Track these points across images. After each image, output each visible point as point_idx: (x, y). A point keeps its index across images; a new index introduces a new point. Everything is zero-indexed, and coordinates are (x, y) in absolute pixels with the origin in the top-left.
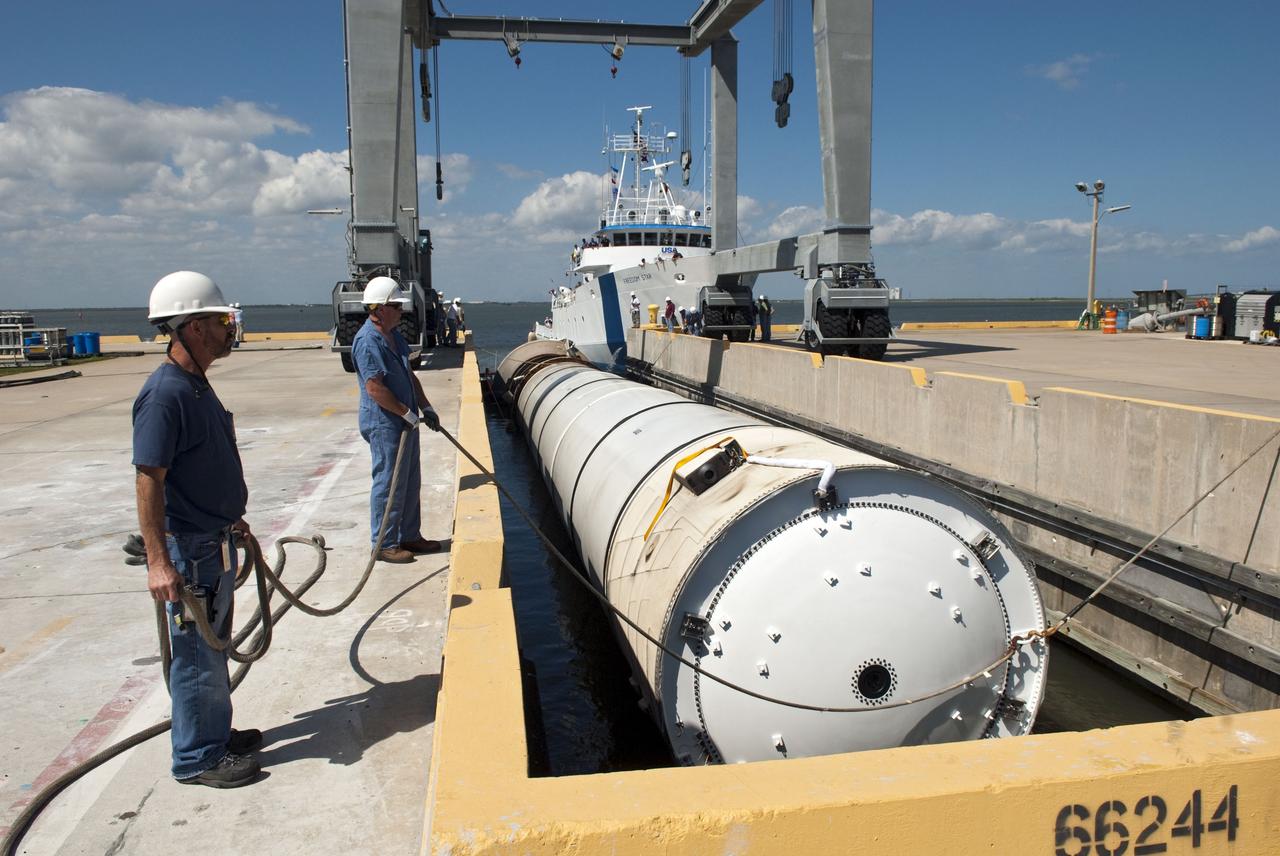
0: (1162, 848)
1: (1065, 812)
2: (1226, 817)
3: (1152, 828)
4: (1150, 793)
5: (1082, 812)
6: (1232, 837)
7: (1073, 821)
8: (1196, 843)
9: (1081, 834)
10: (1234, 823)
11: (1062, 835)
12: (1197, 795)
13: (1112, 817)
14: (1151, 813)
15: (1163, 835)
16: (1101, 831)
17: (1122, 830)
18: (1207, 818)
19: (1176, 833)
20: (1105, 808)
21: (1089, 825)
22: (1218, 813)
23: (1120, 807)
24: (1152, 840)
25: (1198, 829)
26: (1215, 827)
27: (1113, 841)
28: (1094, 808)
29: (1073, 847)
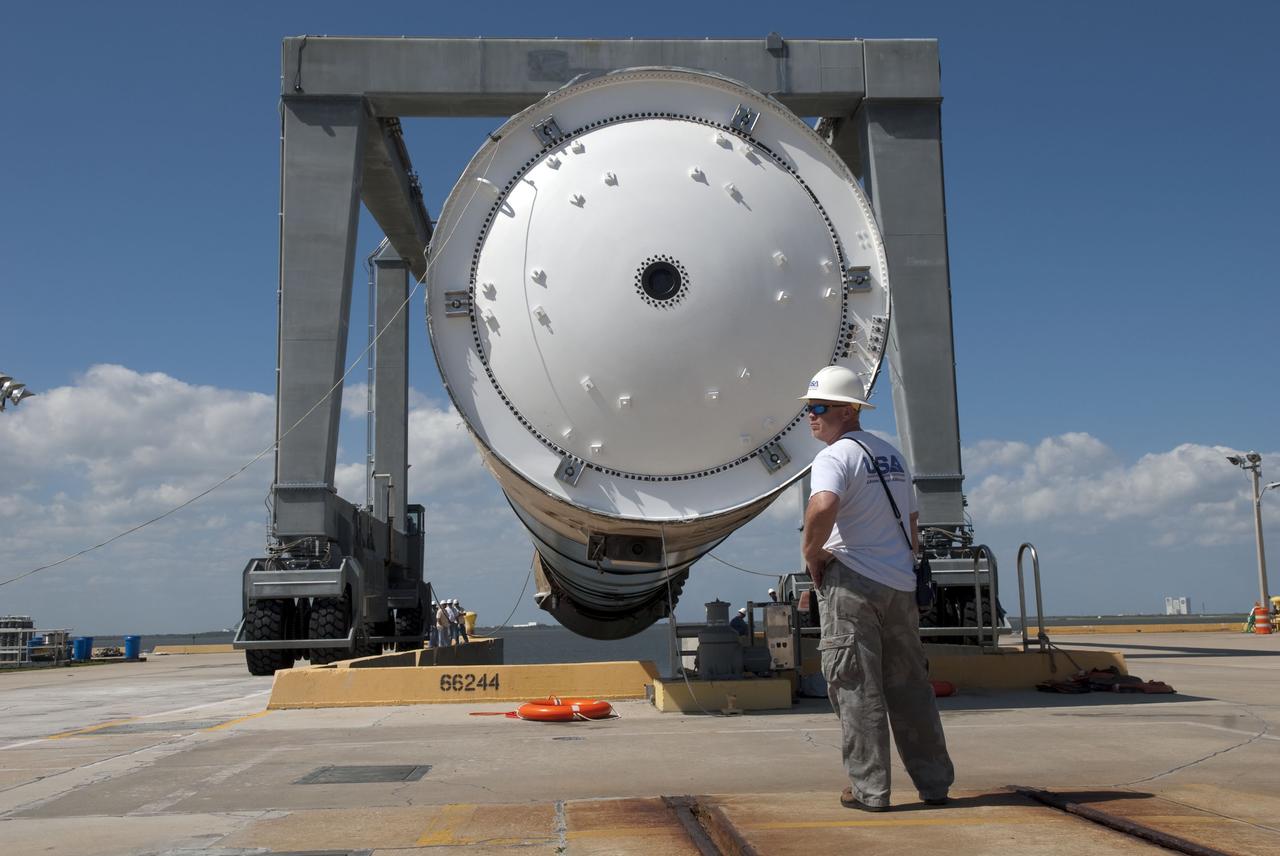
0: (473, 689)
1: (444, 676)
2: (495, 682)
3: (470, 684)
4: (470, 673)
5: (449, 677)
6: (497, 688)
7: (446, 679)
8: (485, 689)
9: (448, 683)
10: (497, 685)
11: (442, 683)
12: (485, 675)
13: (458, 679)
14: (470, 679)
15: (474, 685)
16: (454, 683)
17: (461, 683)
18: (488, 682)
19: (478, 685)
20: (456, 676)
21: (451, 681)
22: (493, 681)
23: (461, 676)
24: (471, 687)
25: (485, 686)
26: (491, 685)
27: (458, 686)
28: (452, 676)
29: (446, 686)
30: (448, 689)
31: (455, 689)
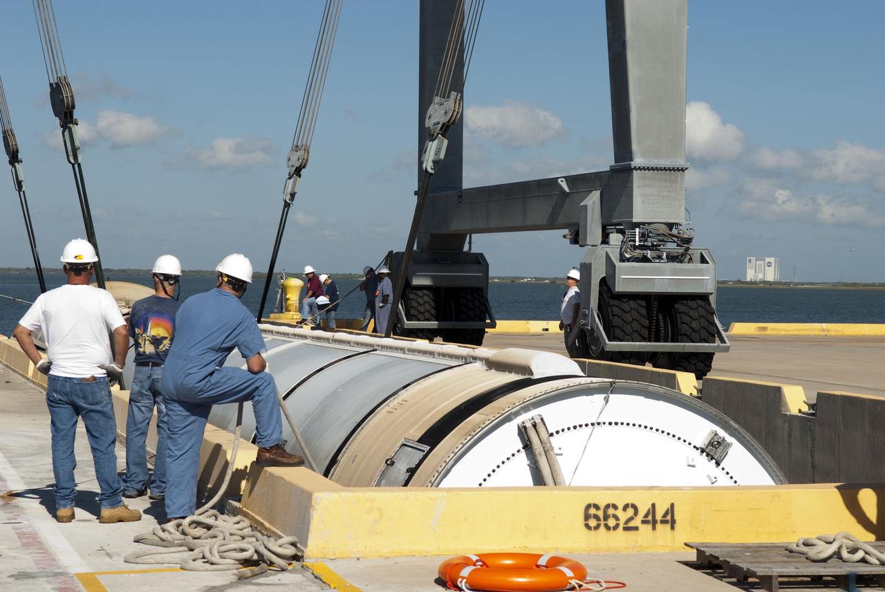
0: (636, 529)
1: (588, 507)
2: (669, 517)
3: (631, 519)
4: (630, 502)
5: (597, 507)
6: (673, 528)
7: (592, 511)
8: (654, 528)
9: (597, 517)
10: (673, 522)
11: (587, 517)
12: (653, 505)
13: (611, 511)
14: (630, 512)
15: (637, 522)
16: (606, 517)
17: (617, 518)
18: (659, 517)
19: (643, 522)
20: (608, 506)
21: (600, 514)
22: (665, 515)
23: (615, 507)
24: (632, 524)
25: (654, 522)
26: (663, 522)
27: (612, 522)
28: (602, 506)
29: (593, 523)
30: (597, 528)
31: (608, 528)
